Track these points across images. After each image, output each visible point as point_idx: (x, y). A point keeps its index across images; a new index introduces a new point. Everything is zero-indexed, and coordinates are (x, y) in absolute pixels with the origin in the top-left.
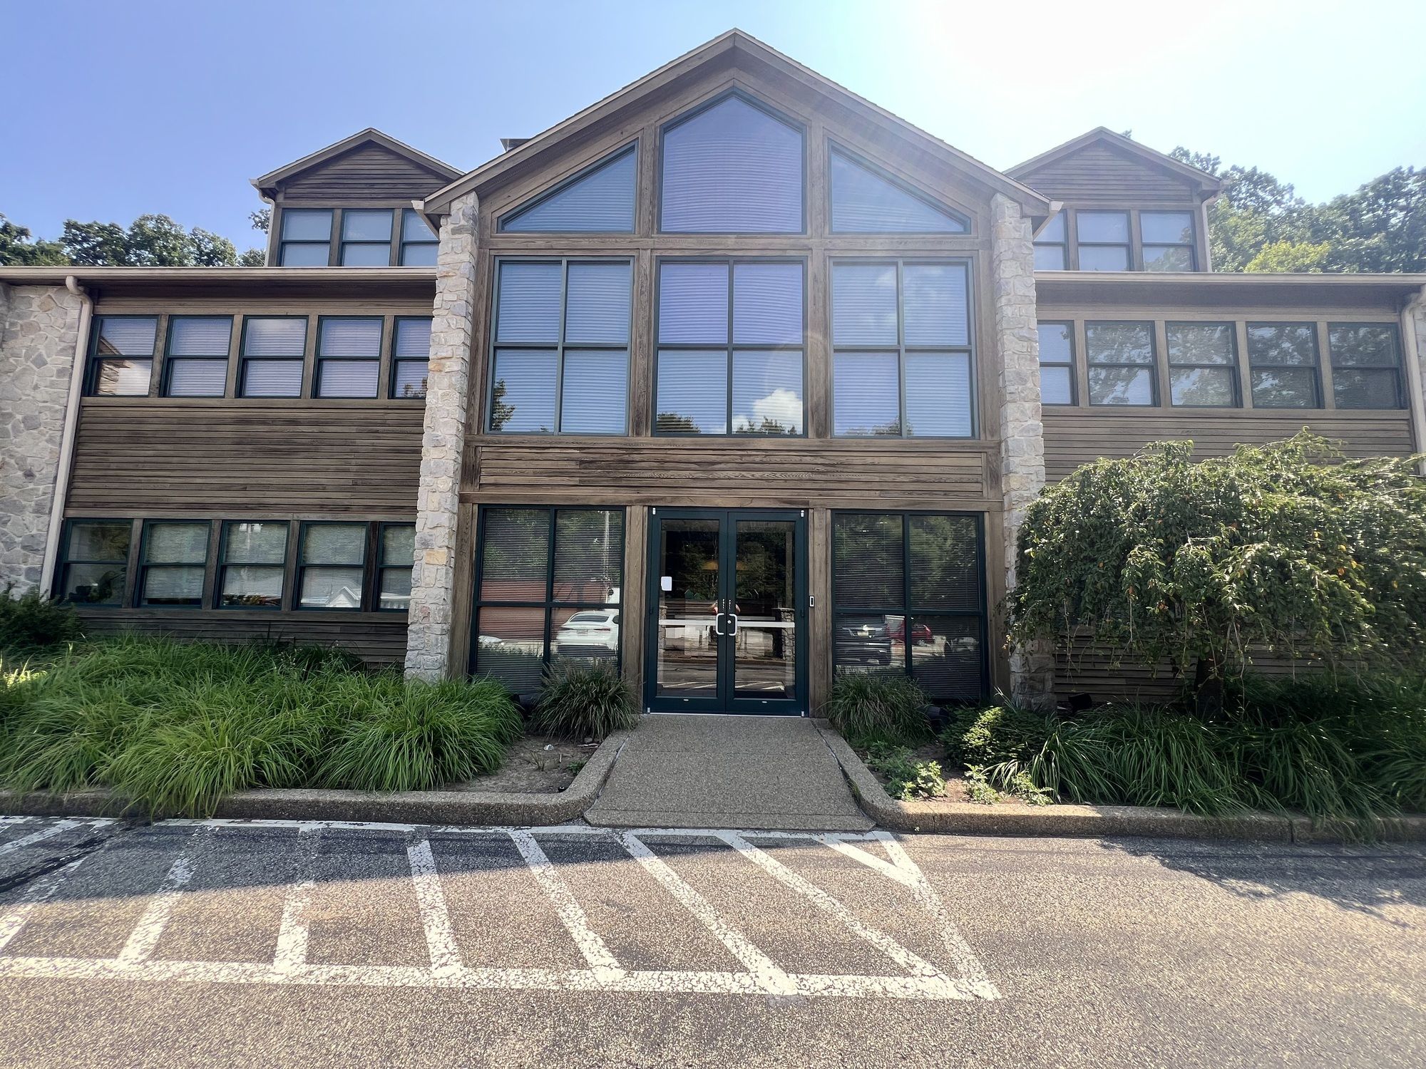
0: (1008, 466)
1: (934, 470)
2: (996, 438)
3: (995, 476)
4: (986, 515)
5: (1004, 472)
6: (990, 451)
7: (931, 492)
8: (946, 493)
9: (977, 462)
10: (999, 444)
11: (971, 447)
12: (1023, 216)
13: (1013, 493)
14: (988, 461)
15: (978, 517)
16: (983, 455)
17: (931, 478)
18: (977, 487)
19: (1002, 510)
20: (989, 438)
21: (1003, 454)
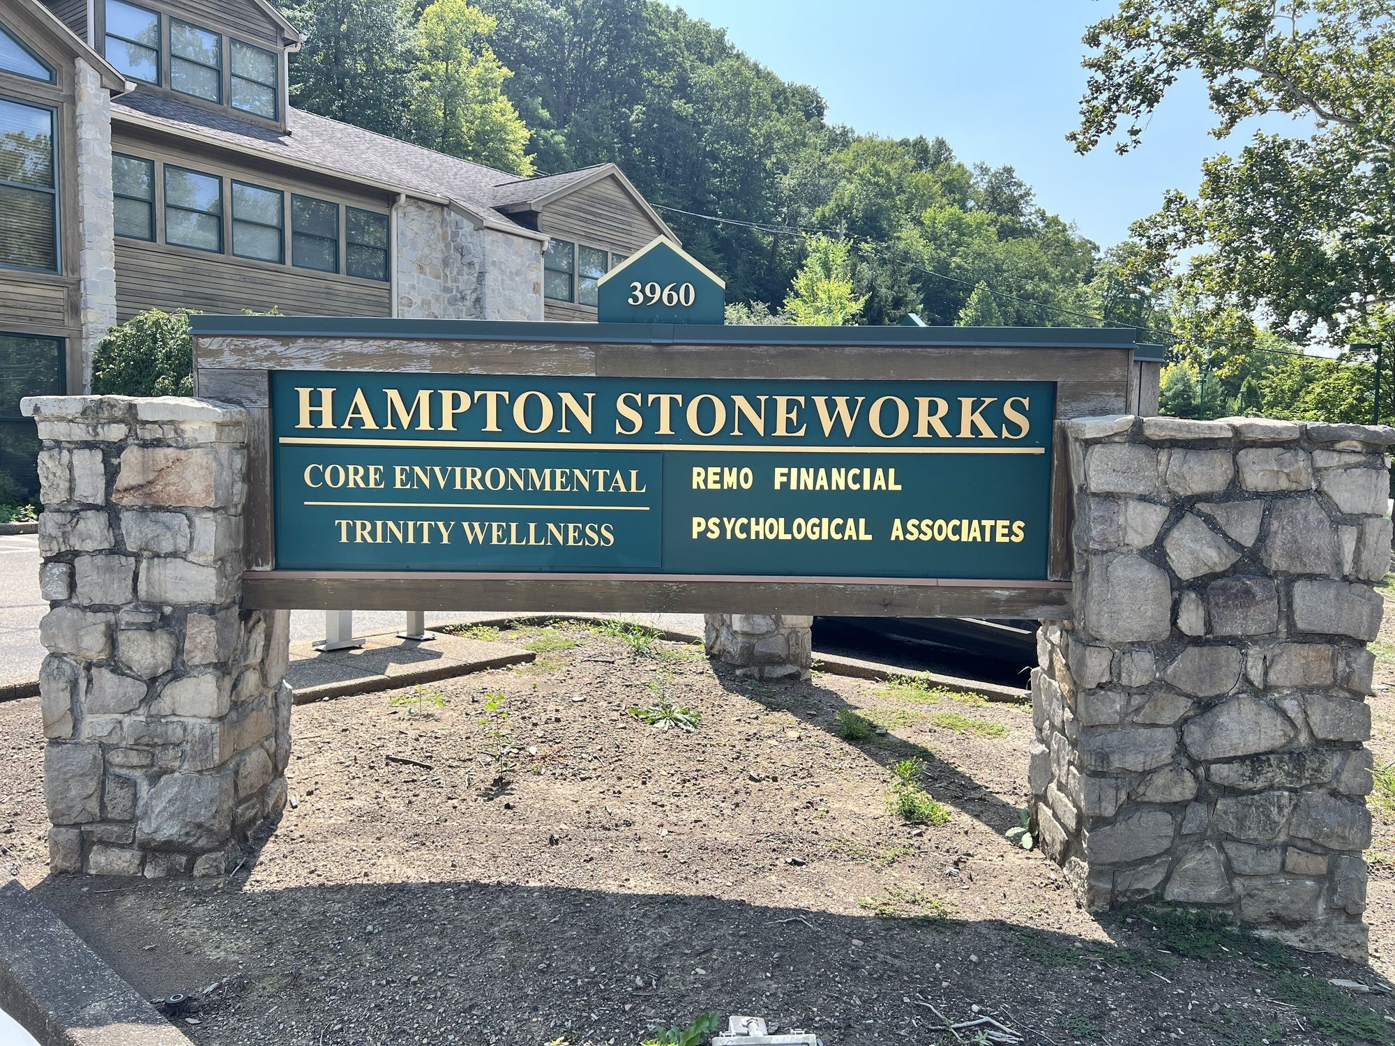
0: (86, 302)
1: (20, 297)
2: (76, 276)
3: (75, 309)
4: (67, 340)
5: (82, 306)
6: (71, 287)
7: (17, 317)
8: (31, 319)
9: (60, 294)
10: (80, 281)
11: (54, 281)
12: (102, 87)
13: (90, 325)
14: (69, 295)
15: (61, 341)
16: (65, 290)
17: (19, 304)
18: (59, 316)
19: (81, 338)
20: (70, 275)
21: (82, 291)
